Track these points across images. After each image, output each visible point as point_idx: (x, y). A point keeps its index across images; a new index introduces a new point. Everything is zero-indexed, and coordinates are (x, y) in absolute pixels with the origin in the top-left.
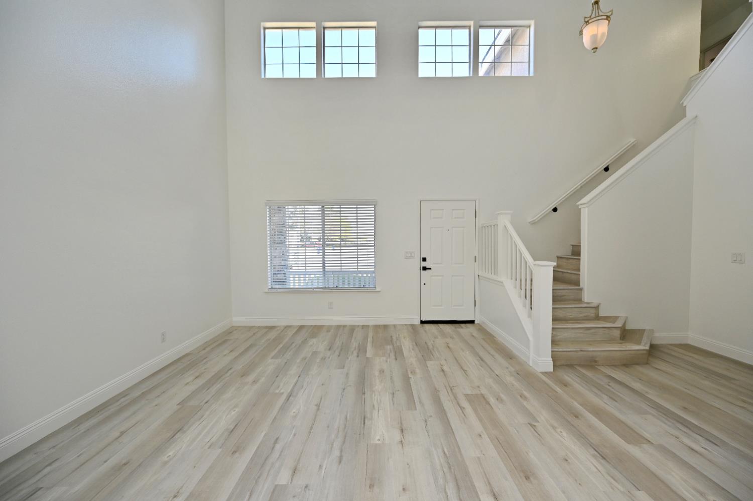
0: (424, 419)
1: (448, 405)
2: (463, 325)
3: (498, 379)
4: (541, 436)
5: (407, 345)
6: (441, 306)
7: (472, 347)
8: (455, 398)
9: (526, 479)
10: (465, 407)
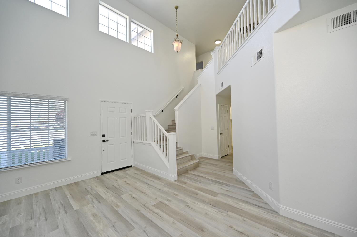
0: (143, 231)
1: (150, 216)
2: (127, 169)
3: (161, 191)
4: (193, 209)
5: (101, 190)
6: (114, 161)
7: (139, 179)
8: (150, 210)
9: (203, 231)
10: (158, 212)
